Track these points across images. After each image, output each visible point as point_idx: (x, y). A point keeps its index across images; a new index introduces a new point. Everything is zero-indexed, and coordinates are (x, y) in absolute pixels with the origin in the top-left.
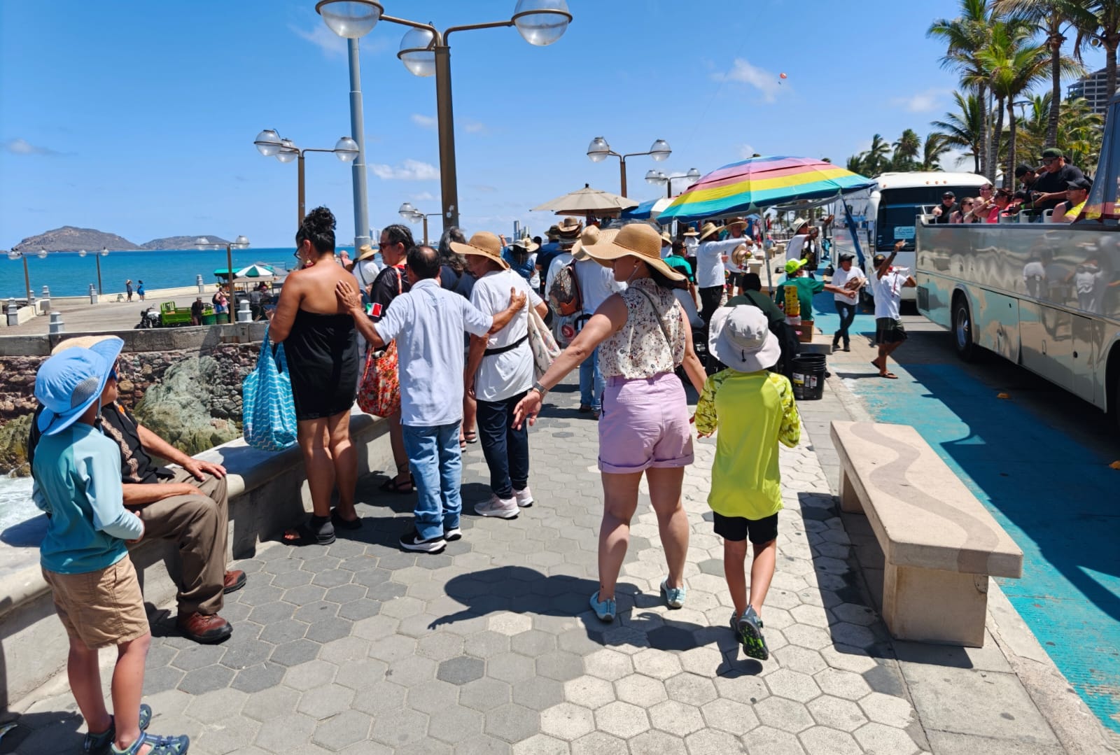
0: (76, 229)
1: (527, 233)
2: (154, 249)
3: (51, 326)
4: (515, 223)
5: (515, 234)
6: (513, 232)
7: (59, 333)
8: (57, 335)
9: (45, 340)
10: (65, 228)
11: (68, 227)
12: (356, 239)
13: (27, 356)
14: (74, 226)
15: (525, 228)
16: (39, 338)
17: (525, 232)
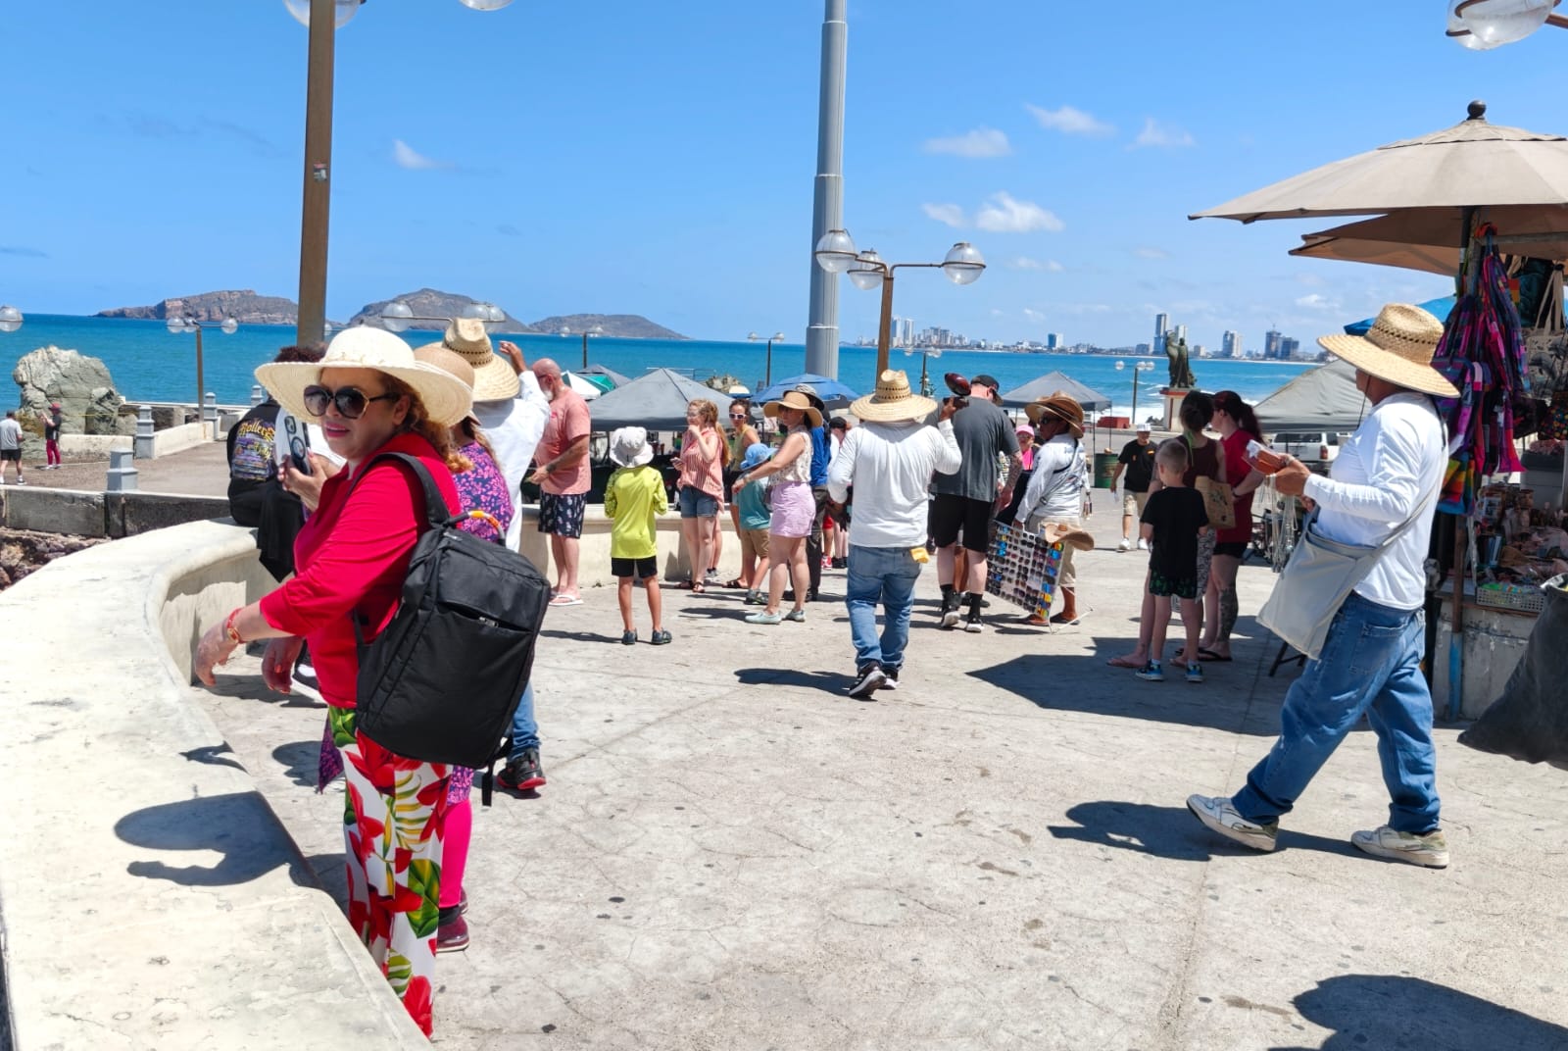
0: (439, 294)
1: (1181, 336)
2: (548, 333)
3: (110, 475)
4: (1159, 317)
5: (1157, 339)
6: (1153, 334)
7: (123, 492)
8: (119, 497)
9: (98, 505)
10: (424, 291)
11: (427, 290)
12: (809, 331)
13: (65, 535)
14: (437, 289)
15: (1177, 328)
16: (87, 499)
17: (1176, 334)
